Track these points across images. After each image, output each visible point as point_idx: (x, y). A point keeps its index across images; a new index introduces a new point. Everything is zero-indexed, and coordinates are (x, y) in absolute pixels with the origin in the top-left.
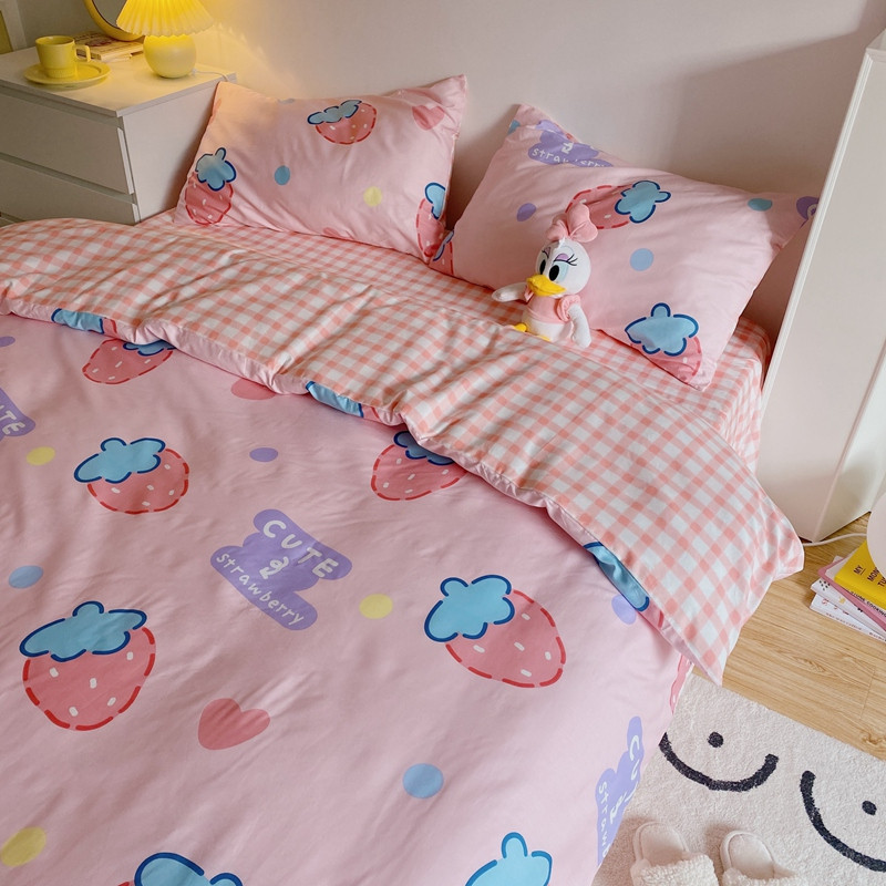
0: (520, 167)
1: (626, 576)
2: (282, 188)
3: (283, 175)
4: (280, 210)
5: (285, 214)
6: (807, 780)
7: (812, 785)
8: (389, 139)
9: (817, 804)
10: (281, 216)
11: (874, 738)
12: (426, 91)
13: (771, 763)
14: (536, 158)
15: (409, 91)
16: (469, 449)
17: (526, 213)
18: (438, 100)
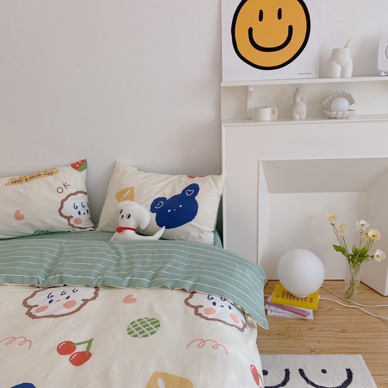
6: (301, 371)
7: (304, 373)
9: (309, 378)
11: (313, 350)
13: (287, 372)
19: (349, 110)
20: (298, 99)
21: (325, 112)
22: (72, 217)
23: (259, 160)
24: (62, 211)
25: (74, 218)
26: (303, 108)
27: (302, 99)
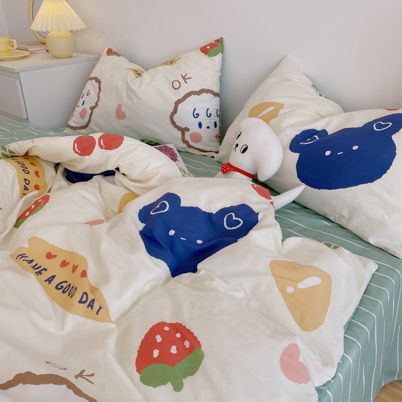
22: (188, 130)
24: (175, 118)
25: (191, 131)
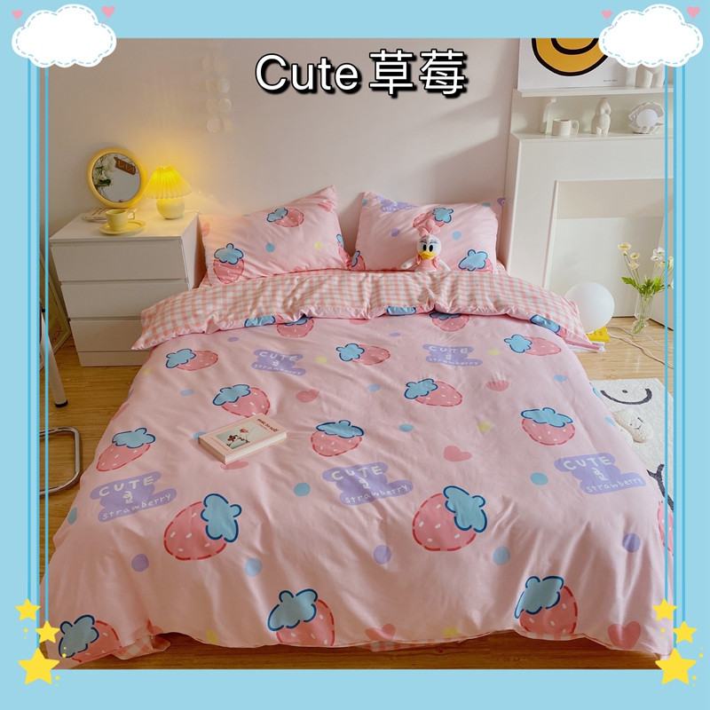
0: (381, 216)
1: (549, 322)
2: (271, 253)
3: (270, 247)
4: (271, 264)
5: (274, 266)
7: (605, 393)
8: (314, 219)
9: (611, 397)
10: (272, 268)
12: (318, 195)
14: (386, 211)
15: (307, 198)
16: (469, 305)
17: (396, 233)
18: (325, 198)
19: (657, 124)
20: (603, 111)
21: (630, 125)
23: (556, 182)
26: (606, 121)
27: (607, 112)
